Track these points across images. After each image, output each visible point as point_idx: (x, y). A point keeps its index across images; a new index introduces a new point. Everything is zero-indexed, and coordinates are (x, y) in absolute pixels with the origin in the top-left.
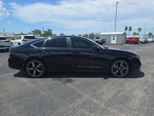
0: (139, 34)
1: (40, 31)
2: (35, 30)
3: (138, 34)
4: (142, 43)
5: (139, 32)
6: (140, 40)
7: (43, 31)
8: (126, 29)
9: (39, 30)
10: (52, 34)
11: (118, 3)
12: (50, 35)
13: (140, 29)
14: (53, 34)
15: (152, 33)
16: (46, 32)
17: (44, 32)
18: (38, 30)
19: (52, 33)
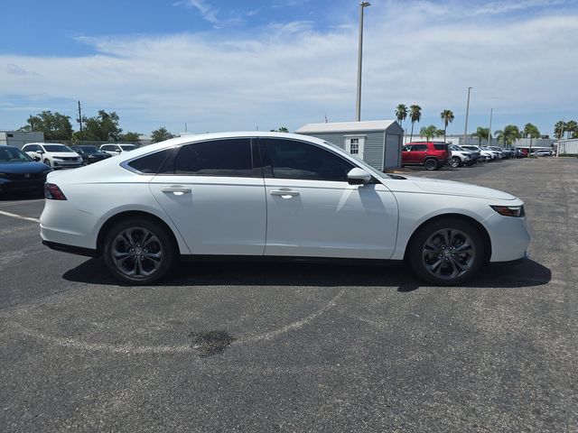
0: (444, 131)
1: (66, 119)
2: (44, 115)
3: (442, 133)
4: (461, 164)
5: (447, 124)
6: (454, 153)
7: (79, 121)
8: (402, 115)
9: (61, 114)
10: (120, 130)
11: (367, 4)
12: (112, 135)
13: (448, 115)
14: (124, 133)
15: (487, 130)
16: (91, 123)
17: (84, 124)
18: (57, 114)
19: (118, 127)
